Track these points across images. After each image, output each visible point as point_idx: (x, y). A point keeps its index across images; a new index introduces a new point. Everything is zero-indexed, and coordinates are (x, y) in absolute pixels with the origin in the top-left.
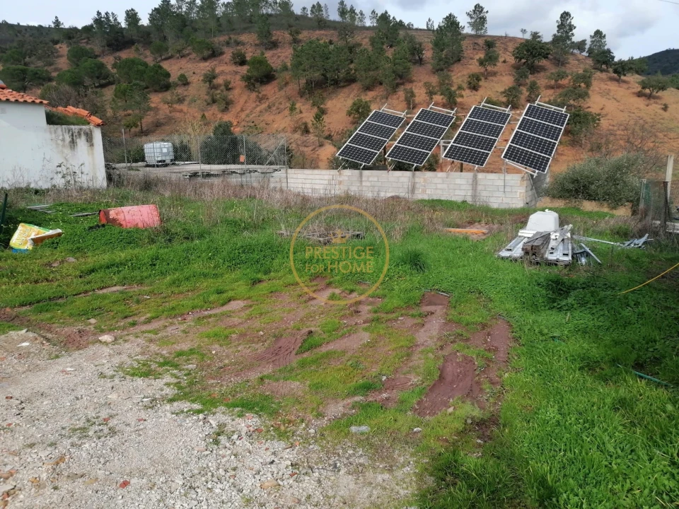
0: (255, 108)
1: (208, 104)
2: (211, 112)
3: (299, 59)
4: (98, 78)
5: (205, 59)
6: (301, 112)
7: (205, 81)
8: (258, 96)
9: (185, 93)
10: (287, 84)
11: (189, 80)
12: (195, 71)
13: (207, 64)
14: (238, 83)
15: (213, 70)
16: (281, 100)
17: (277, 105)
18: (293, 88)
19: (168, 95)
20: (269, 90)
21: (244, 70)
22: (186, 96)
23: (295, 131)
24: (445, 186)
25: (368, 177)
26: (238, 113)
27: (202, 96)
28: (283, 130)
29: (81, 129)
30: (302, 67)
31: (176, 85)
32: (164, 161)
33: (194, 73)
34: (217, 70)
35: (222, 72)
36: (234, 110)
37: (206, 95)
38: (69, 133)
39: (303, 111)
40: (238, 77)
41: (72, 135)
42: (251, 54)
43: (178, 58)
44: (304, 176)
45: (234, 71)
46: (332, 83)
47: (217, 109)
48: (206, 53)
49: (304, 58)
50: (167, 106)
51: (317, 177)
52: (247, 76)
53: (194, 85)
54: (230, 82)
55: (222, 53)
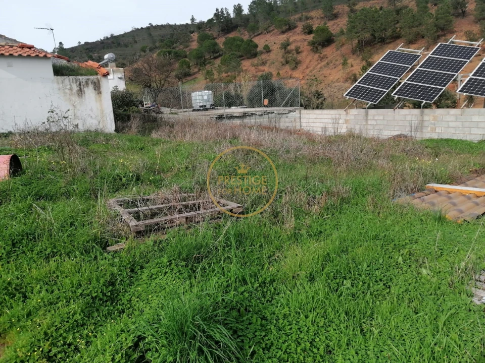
0: (317, 65)
1: (283, 65)
2: (284, 71)
3: (353, 24)
4: (213, 52)
5: (283, 32)
6: (352, 66)
7: (281, 48)
8: (319, 56)
9: (268, 58)
10: (343, 45)
11: (271, 48)
12: (276, 42)
13: (284, 36)
14: (305, 47)
15: (288, 39)
16: (337, 58)
17: (334, 62)
18: (346, 49)
19: (255, 61)
20: (328, 51)
21: (310, 37)
22: (268, 60)
23: (346, 80)
24: (459, 124)
25: (374, 116)
26: (304, 70)
27: (279, 59)
28: (337, 80)
29: (88, 79)
30: (355, 30)
31: (261, 53)
32: (205, 106)
33: (275, 43)
34: (291, 40)
35: (295, 41)
36: (301, 68)
37: (282, 58)
38: (76, 82)
39: (354, 65)
40: (306, 43)
41: (80, 85)
42: (317, 25)
43: (265, 34)
44: (315, 116)
45: (303, 39)
46: (380, 40)
47: (289, 68)
48: (284, 28)
49: (357, 24)
50: (254, 68)
52: (313, 41)
53: (274, 52)
54: (299, 48)
55: (296, 27)
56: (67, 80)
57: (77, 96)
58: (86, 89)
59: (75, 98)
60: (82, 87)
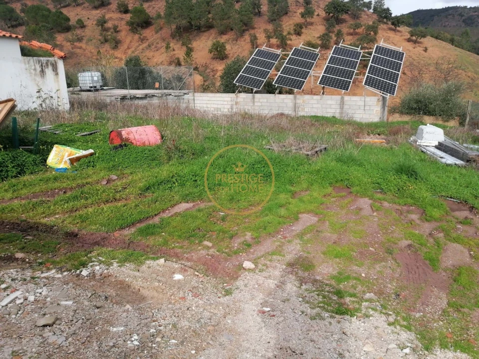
0: (138, 46)
1: (102, 43)
2: (104, 49)
3: (171, 10)
5: (96, 8)
6: (174, 50)
7: (98, 25)
8: (140, 38)
9: (83, 34)
10: (161, 28)
11: (85, 23)
12: (89, 17)
13: (98, 12)
14: (123, 27)
15: (104, 17)
16: (158, 41)
17: (155, 44)
18: (166, 32)
19: (69, 35)
20: (148, 33)
21: (128, 17)
22: (84, 36)
23: (170, 64)
25: (259, 99)
26: (125, 50)
27: (96, 36)
28: (161, 63)
29: (48, 61)
30: (173, 16)
31: (75, 28)
32: (95, 87)
33: (88, 18)
34: (107, 17)
35: (111, 19)
36: (122, 48)
37: (100, 36)
38: (39, 63)
39: (175, 49)
40: (123, 23)
41: (42, 65)
42: (132, 5)
43: (74, 6)
44: (208, 99)
45: (120, 18)
46: (196, 28)
47: (109, 47)
48: (97, 3)
49: (174, 9)
50: (69, 44)
51: (219, 99)
52: (131, 22)
53: (89, 28)
54: (117, 27)
55: (109, 4)
56: (32, 60)
57: (40, 76)
58: (46, 70)
59: (38, 79)
60: (43, 68)
